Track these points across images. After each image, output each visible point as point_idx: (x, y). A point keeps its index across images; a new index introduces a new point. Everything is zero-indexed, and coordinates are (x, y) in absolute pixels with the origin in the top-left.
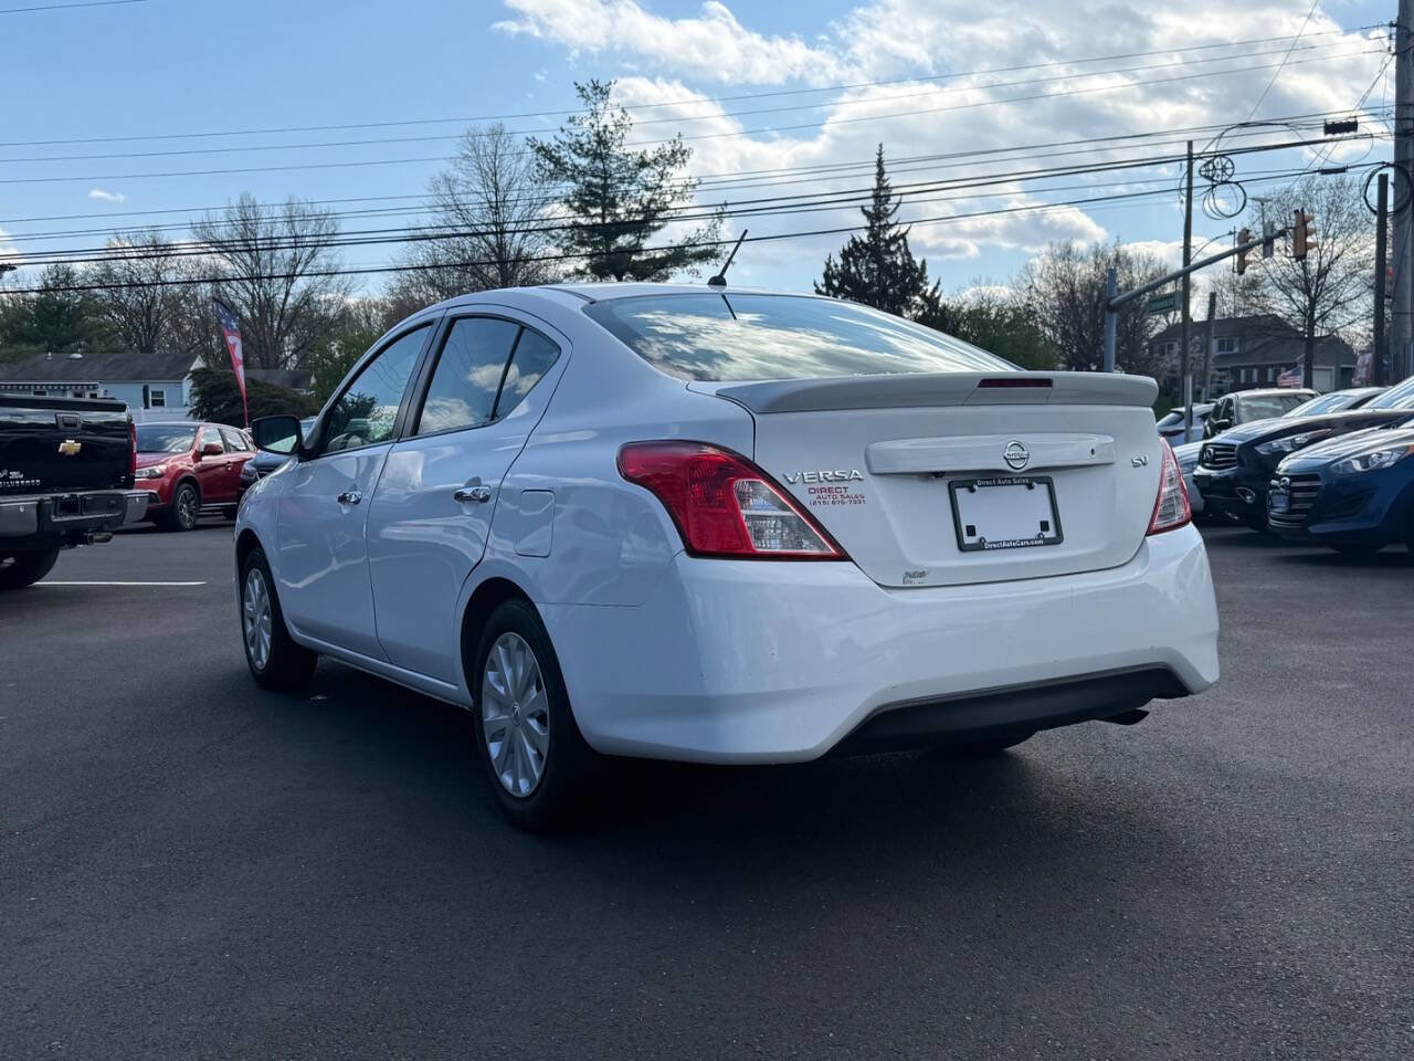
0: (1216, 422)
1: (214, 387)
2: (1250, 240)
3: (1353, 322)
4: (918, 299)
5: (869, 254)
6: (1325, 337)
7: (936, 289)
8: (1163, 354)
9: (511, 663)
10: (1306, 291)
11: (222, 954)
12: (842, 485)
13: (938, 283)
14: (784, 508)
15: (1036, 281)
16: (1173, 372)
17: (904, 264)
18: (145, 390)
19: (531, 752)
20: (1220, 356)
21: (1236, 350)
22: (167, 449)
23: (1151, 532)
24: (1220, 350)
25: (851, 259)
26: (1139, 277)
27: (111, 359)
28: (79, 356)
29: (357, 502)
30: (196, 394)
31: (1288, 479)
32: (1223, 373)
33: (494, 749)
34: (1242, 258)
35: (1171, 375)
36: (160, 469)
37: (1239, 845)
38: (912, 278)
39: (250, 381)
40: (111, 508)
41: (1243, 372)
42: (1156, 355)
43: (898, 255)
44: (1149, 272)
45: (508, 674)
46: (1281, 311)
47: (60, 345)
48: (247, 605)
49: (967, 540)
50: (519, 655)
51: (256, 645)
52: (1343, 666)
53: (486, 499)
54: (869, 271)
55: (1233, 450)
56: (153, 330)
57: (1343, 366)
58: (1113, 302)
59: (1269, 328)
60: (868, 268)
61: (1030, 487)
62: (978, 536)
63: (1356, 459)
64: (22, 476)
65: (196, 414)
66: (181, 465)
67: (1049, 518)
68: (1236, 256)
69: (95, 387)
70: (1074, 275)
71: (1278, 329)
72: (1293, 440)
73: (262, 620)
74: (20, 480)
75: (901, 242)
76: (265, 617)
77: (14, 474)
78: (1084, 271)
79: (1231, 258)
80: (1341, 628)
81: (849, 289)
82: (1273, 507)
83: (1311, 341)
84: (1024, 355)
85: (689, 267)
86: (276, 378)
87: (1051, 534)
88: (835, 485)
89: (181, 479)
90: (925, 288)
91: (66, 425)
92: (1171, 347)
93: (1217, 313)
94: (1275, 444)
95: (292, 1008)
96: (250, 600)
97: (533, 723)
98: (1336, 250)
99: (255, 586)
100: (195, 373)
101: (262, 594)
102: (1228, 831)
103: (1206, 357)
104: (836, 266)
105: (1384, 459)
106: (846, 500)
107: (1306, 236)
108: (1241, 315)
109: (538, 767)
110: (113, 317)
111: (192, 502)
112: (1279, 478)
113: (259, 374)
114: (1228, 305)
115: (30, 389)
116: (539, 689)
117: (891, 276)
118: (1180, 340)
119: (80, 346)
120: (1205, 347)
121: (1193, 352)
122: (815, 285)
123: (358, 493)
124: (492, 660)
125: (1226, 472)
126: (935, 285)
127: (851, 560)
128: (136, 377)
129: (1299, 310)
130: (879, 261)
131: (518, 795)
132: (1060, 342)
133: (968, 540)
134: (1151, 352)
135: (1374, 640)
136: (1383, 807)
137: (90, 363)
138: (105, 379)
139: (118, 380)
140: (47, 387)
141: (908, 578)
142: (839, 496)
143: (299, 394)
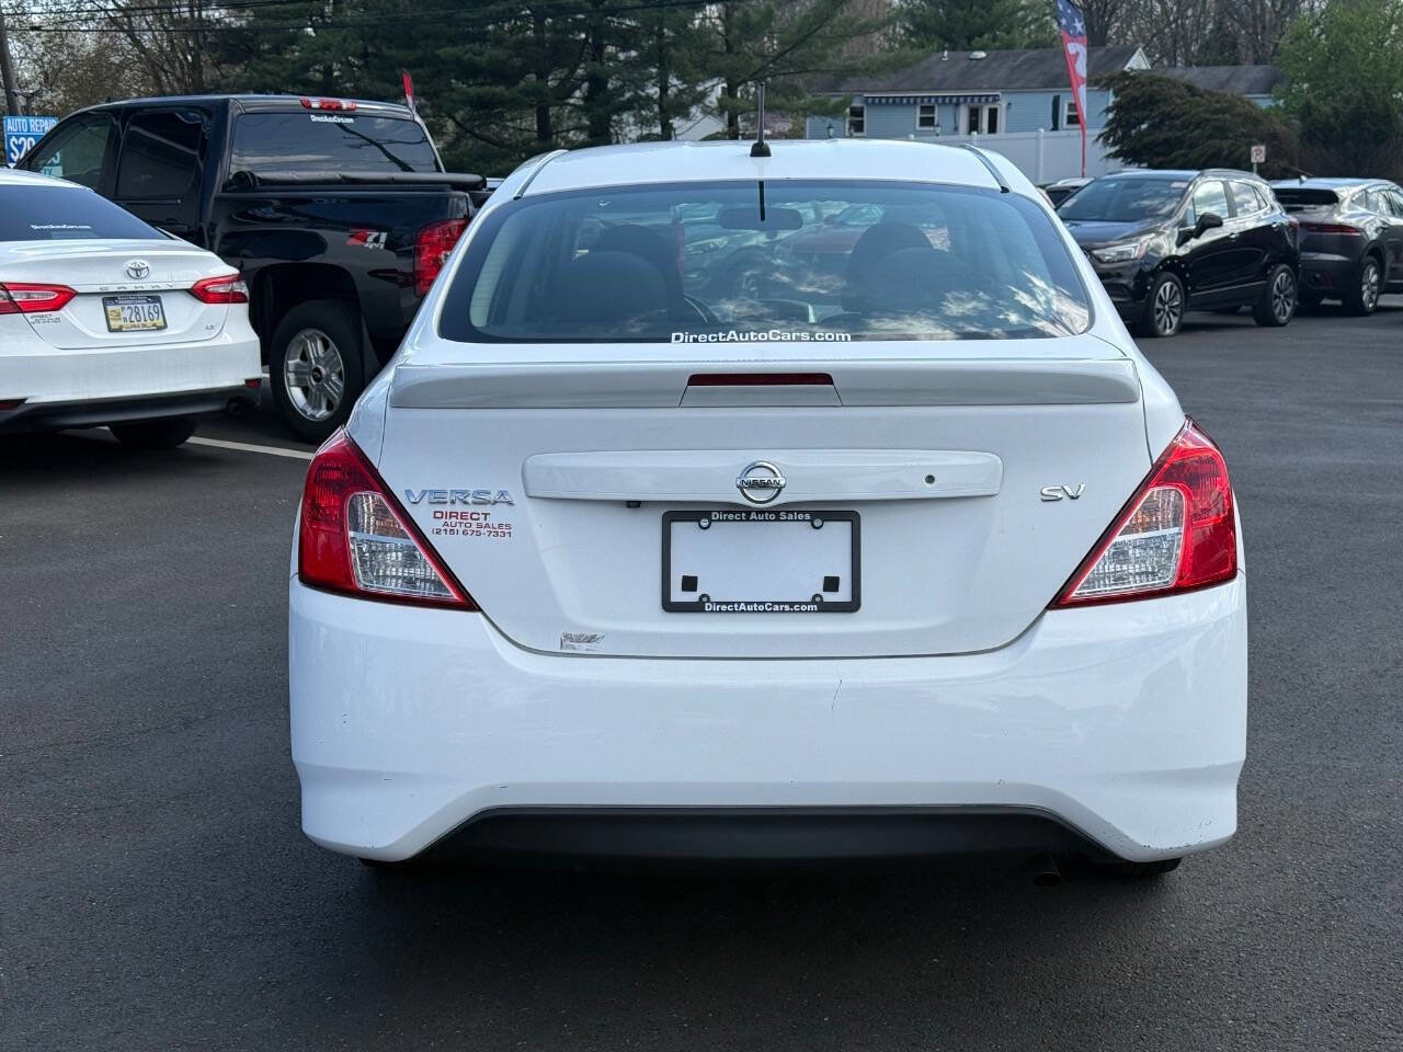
12: (481, 509)
14: (400, 534)
18: (1057, 103)
23: (1060, 601)
28: (982, 55)
30: (1109, 110)
49: (678, 596)
61: (816, 525)
62: (700, 591)
65: (1107, 138)
67: (842, 574)
69: (996, 99)
87: (839, 596)
106: (483, 530)
115: (915, 102)
137: (994, 65)
138: (1008, 86)
139: (1026, 88)
140: (936, 101)
141: (568, 642)
142: (474, 523)
143: (1254, 107)
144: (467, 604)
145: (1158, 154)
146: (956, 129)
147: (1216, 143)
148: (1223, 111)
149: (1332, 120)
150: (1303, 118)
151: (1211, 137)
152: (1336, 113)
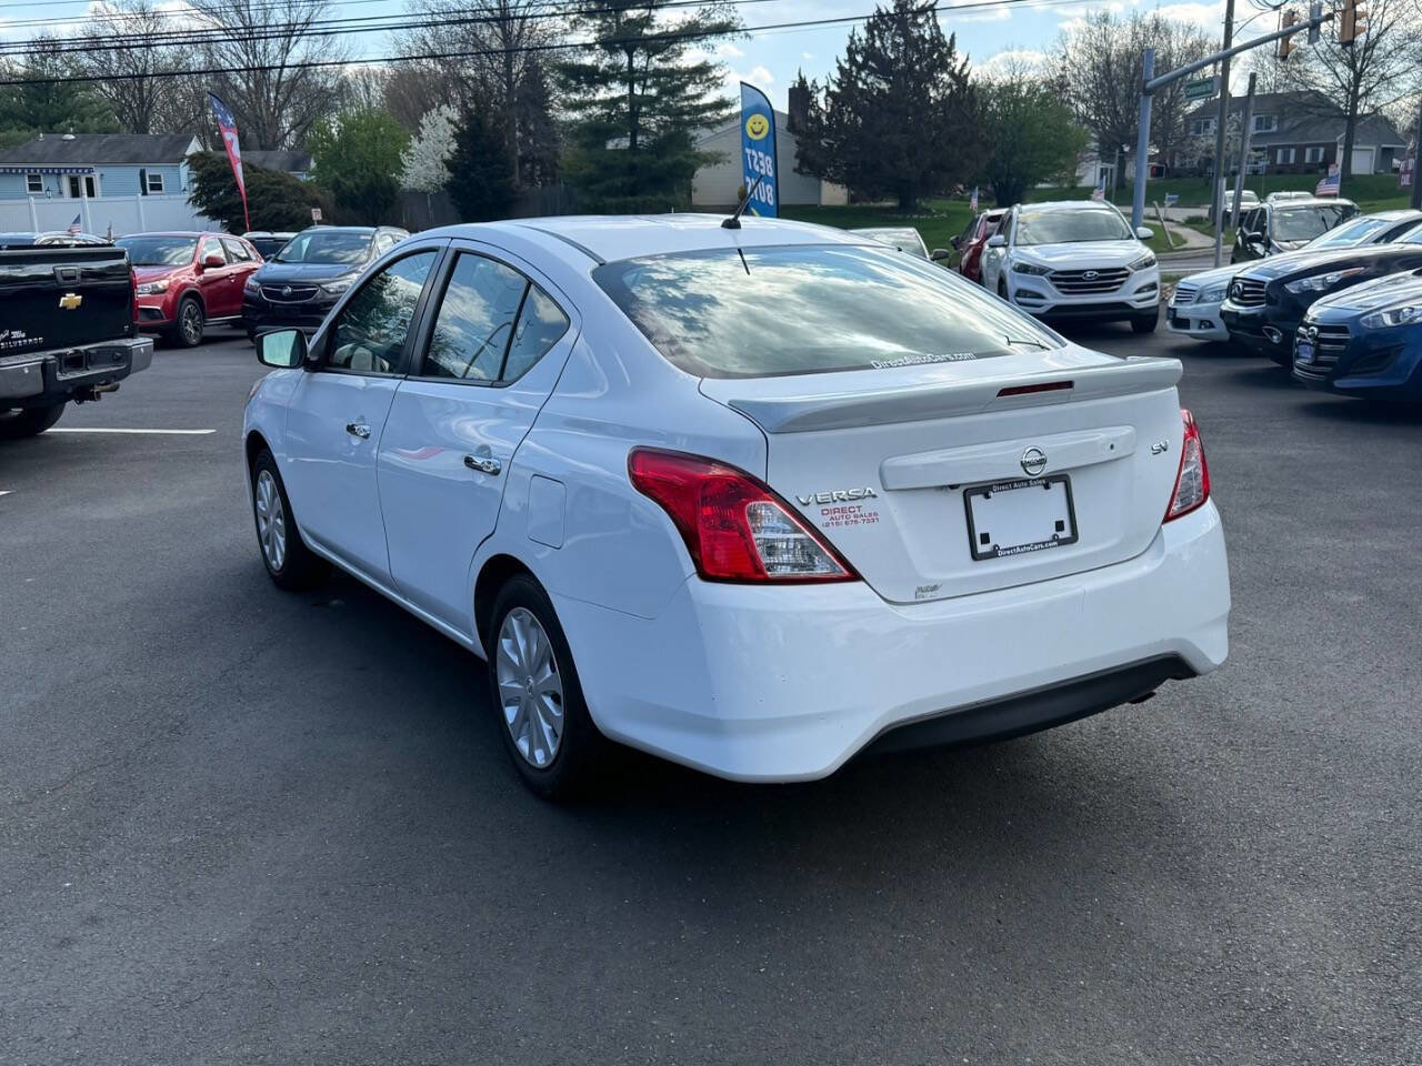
0: (1249, 234)
1: (212, 173)
2: (1296, 23)
3: (1398, 99)
4: (946, 77)
5: (895, 26)
6: (1367, 115)
7: (964, 65)
8: (1198, 132)
9: (526, 636)
10: (1352, 66)
11: (253, 962)
12: (855, 504)
13: (968, 59)
14: (797, 530)
15: (1071, 52)
16: (1208, 151)
17: (932, 38)
18: (142, 174)
19: (546, 727)
20: (1257, 135)
21: (1274, 129)
22: (167, 260)
23: (1167, 519)
24: (1257, 129)
25: (876, 32)
26: (1178, 43)
27: (105, 140)
28: (72, 137)
29: (366, 437)
30: (194, 181)
31: (1316, 330)
32: (1260, 154)
33: (511, 713)
34: (1286, 42)
35: (1204, 155)
36: (162, 284)
37: (1237, 826)
38: (940, 53)
39: (249, 168)
40: (117, 361)
41: (1280, 152)
42: (1192, 133)
43: (926, 28)
44: (1189, 41)
45: (522, 644)
46: (1323, 86)
47: (51, 125)
48: (260, 503)
49: (980, 548)
50: (533, 631)
51: (271, 543)
52: (1356, 568)
53: (496, 473)
54: (895, 45)
55: (1262, 287)
56: (146, 104)
57: (1384, 146)
58: (1149, 85)
59: (1310, 106)
60: (894, 43)
61: (1047, 487)
62: (992, 543)
63: (1387, 312)
64: (23, 335)
65: (196, 201)
66: (184, 279)
67: (1065, 518)
68: (1280, 41)
69: (90, 170)
70: (1110, 45)
71: (1319, 107)
72: (1325, 278)
73: (275, 522)
74: (21, 339)
75: (930, 13)
76: (279, 521)
77: (16, 334)
78: (1121, 40)
79: (1275, 42)
80: (1357, 513)
81: (873, 65)
82: (1298, 357)
83: (1352, 119)
84: (1055, 136)
85: (704, 42)
86: (275, 162)
87: (1066, 534)
88: (848, 504)
89: (185, 294)
90: (953, 65)
91: (65, 278)
92: (1207, 125)
93: (1257, 88)
94: (1305, 282)
95: (322, 1036)
96: (261, 499)
97: (548, 701)
98: (1386, 21)
99: (266, 487)
100: (192, 158)
101: (274, 497)
102: (1227, 807)
103: (1243, 136)
104: (860, 40)
105: (1415, 313)
106: (859, 520)
107: (1355, 20)
108: (1280, 91)
109: (554, 743)
110: (104, 91)
111: (197, 317)
112: (1307, 326)
113: (256, 156)
114: (1270, 79)
115: (23, 173)
116: (553, 670)
117: (918, 51)
118: (1217, 118)
119: (72, 125)
120: (1242, 128)
121: (1230, 131)
122: (838, 61)
123: (366, 427)
124: (505, 629)
125: (1252, 310)
126: (964, 61)
127: (864, 580)
128: (133, 160)
129: (1343, 86)
130: (906, 34)
131: (533, 764)
132: (1093, 117)
133: (982, 549)
134: (1187, 130)
135: (1390, 532)
136: (1381, 773)
137: (84, 145)
138: (100, 162)
139: (113, 163)
140: (41, 171)
141: (920, 593)
142: (852, 515)
143: (298, 180)
144: (854, 576)
145: (235, 213)
146: (61, 193)
147: (277, 205)
148: (279, 183)
149: (355, 191)
150: (335, 191)
151: (272, 201)
152: (357, 187)
